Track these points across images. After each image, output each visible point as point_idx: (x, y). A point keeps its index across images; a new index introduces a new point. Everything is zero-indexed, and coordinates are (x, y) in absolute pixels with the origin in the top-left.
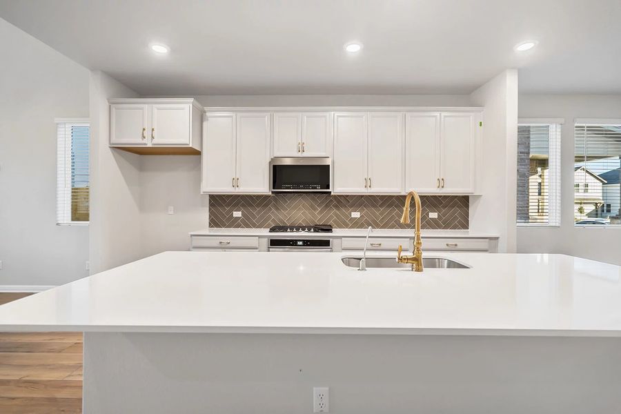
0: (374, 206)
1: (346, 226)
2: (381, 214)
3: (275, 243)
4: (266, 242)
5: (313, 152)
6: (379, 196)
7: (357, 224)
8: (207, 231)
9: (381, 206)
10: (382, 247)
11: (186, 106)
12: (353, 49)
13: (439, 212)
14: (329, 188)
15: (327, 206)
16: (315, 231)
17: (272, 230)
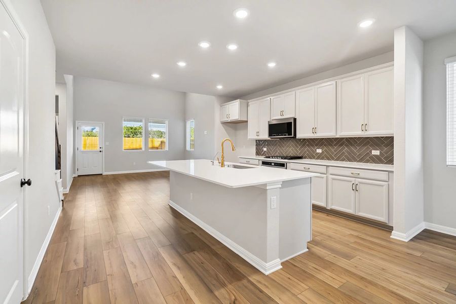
0: (331, 145)
1: (314, 158)
2: (335, 151)
3: (264, 163)
4: (261, 163)
5: (288, 115)
6: (334, 138)
7: (320, 157)
8: (255, 157)
9: (335, 145)
10: (310, 170)
11: (238, 103)
12: (272, 65)
13: (381, 150)
14: (291, 135)
15: (304, 145)
16: (282, 159)
17: (266, 157)
